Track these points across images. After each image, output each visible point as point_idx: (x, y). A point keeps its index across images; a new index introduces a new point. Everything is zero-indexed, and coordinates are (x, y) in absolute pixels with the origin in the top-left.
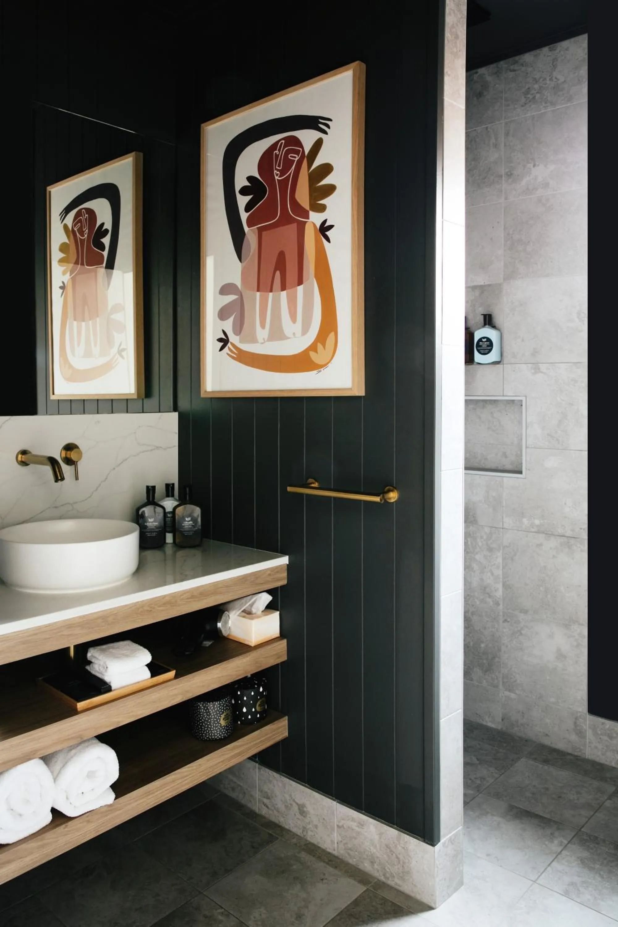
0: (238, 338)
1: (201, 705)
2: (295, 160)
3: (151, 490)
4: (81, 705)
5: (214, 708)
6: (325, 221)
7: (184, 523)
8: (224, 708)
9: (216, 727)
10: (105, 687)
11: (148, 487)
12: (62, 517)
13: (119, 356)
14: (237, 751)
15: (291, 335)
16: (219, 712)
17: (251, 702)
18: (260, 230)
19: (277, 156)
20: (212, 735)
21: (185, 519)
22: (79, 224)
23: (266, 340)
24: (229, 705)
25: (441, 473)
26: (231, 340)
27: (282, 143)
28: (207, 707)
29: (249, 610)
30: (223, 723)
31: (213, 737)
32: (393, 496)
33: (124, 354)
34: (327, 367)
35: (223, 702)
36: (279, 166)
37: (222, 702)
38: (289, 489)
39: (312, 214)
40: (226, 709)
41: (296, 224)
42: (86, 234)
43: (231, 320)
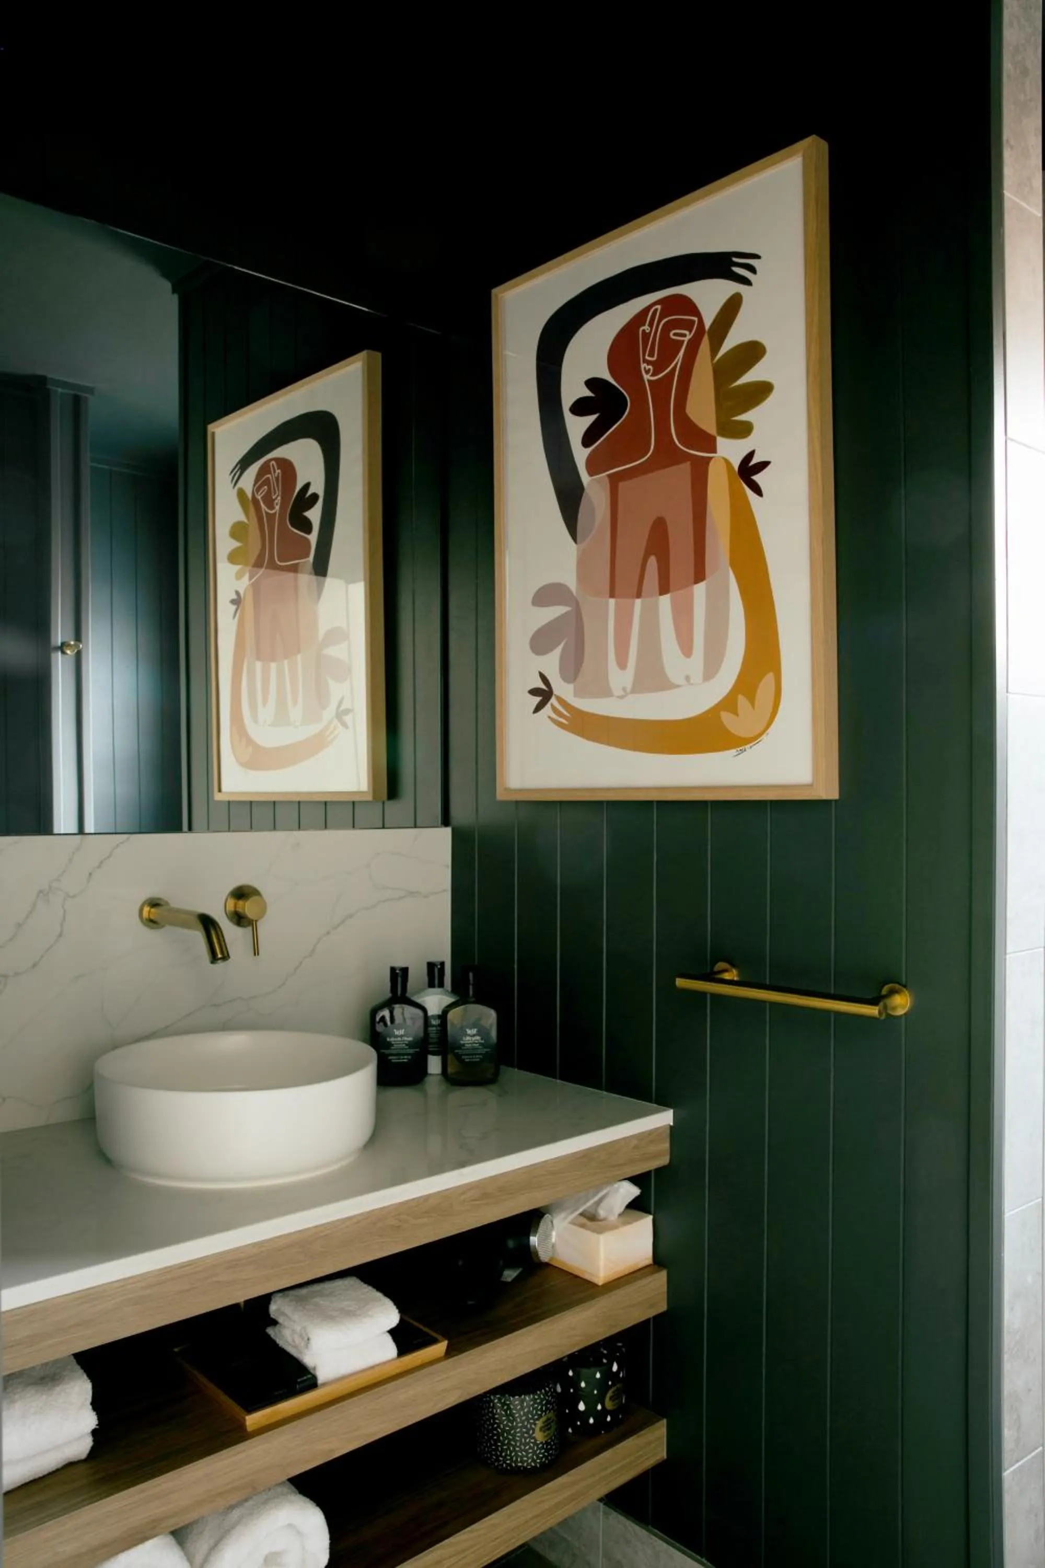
0: (571, 687)
1: (496, 1401)
2: (683, 341)
3: (399, 976)
4: (253, 1420)
5: (522, 1408)
6: (751, 455)
7: (464, 1039)
8: (542, 1408)
9: (526, 1444)
10: (305, 1378)
11: (393, 970)
12: (226, 1027)
13: (339, 725)
14: (567, 1493)
15: (680, 680)
16: (533, 1416)
17: (595, 1392)
18: (615, 481)
19: (646, 336)
20: (517, 1460)
21: (466, 1032)
22: (266, 487)
23: (629, 690)
24: (552, 1400)
25: (1005, 959)
26: (556, 691)
27: (656, 310)
28: (508, 1405)
29: (592, 1211)
30: (540, 1436)
31: (520, 1464)
32: (901, 1003)
33: (348, 719)
34: (760, 741)
35: (540, 1394)
36: (651, 355)
37: (539, 1396)
38: (680, 982)
39: (721, 442)
40: (547, 1409)
41: (688, 463)
42: (277, 504)
43: (556, 654)
